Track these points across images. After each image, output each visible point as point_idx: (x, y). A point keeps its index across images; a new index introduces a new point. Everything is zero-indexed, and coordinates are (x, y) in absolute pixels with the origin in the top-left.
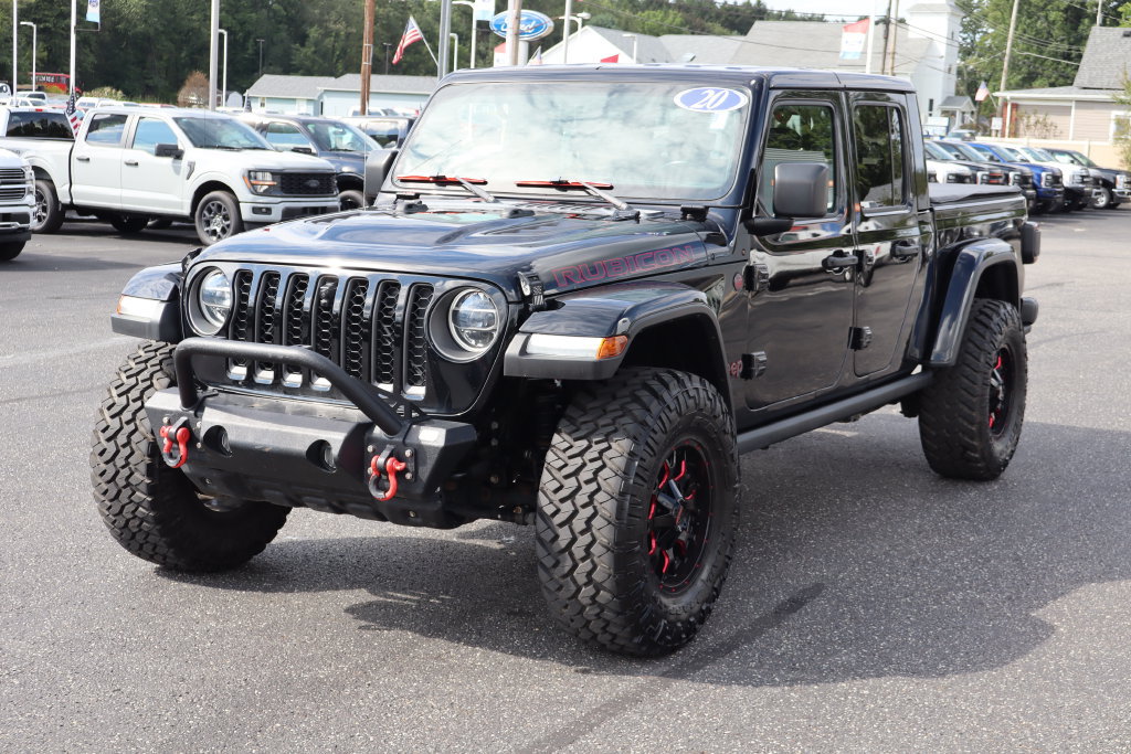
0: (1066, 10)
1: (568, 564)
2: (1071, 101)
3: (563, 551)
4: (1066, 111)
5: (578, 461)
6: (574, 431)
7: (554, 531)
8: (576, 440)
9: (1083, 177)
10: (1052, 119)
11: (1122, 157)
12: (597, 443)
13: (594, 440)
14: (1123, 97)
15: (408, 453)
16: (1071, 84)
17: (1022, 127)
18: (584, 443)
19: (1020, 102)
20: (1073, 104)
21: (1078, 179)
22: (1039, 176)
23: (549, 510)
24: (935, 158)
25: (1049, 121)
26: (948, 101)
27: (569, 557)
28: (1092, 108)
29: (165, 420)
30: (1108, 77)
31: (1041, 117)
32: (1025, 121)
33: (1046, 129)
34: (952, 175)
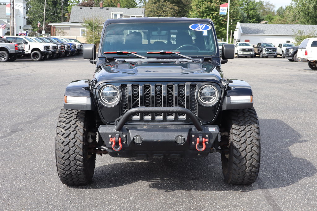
0: (52, 2)
1: (245, 161)
2: (69, 26)
3: (243, 158)
4: (68, 28)
5: (244, 132)
6: (239, 124)
7: (240, 153)
8: (241, 126)
9: (81, 46)
10: (65, 31)
11: (86, 40)
12: (247, 126)
13: (247, 125)
14: (84, 25)
15: (207, 136)
16: (69, 21)
17: (57, 33)
18: (244, 127)
19: (56, 26)
20: (70, 27)
21: (79, 46)
22: (71, 46)
23: (238, 147)
24: (46, 42)
25: (64, 31)
26: (25, 26)
27: (245, 160)
28: (75, 28)
29: (110, 136)
30: (78, 19)
31: (62, 30)
32: (58, 31)
33: (64, 34)
34: (53, 46)
